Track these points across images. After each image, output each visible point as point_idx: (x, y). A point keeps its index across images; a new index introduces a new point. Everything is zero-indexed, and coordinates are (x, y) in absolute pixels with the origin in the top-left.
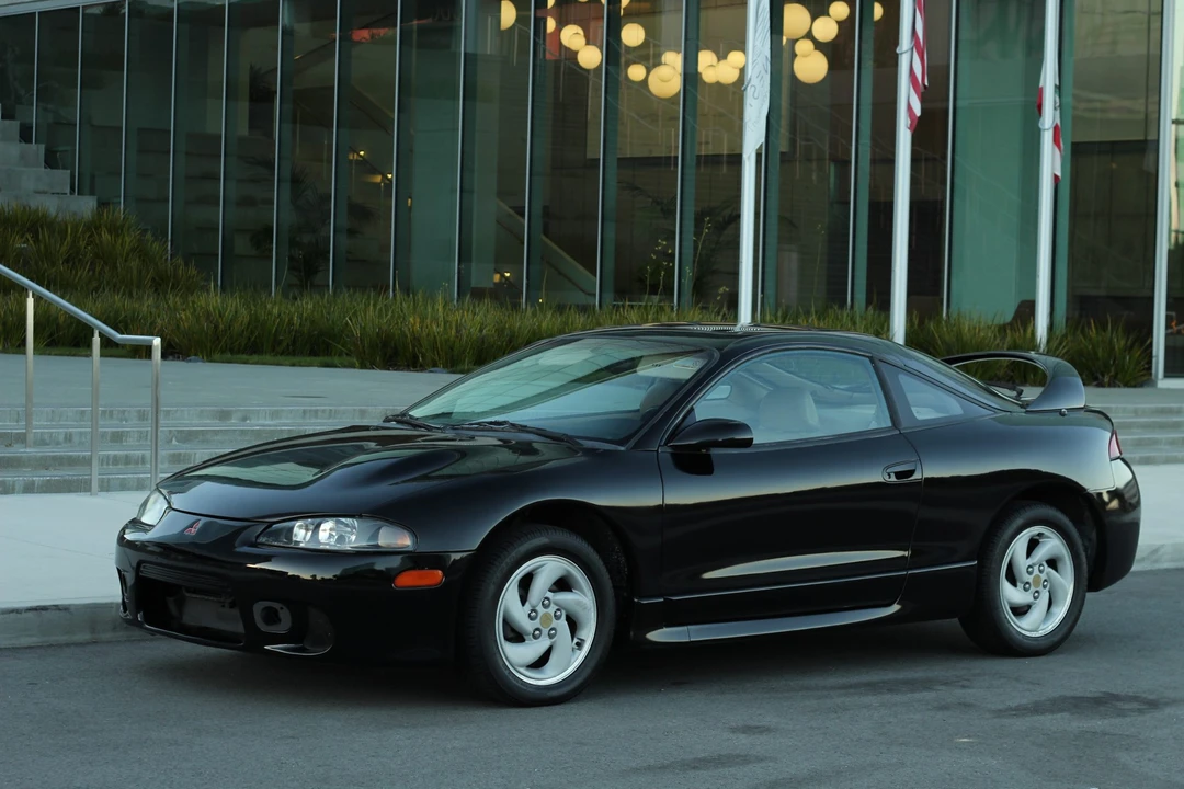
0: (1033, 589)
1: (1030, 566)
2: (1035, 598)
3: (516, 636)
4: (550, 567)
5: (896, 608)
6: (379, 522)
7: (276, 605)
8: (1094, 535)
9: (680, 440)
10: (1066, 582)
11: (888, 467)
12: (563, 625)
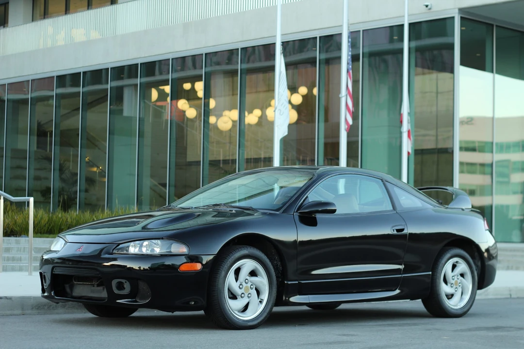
0: (455, 287)
1: (453, 276)
2: (456, 291)
3: (233, 297)
4: (248, 265)
5: (398, 291)
6: (171, 241)
7: (123, 281)
8: (479, 264)
9: (303, 209)
10: (468, 284)
11: (393, 227)
12: (254, 292)
